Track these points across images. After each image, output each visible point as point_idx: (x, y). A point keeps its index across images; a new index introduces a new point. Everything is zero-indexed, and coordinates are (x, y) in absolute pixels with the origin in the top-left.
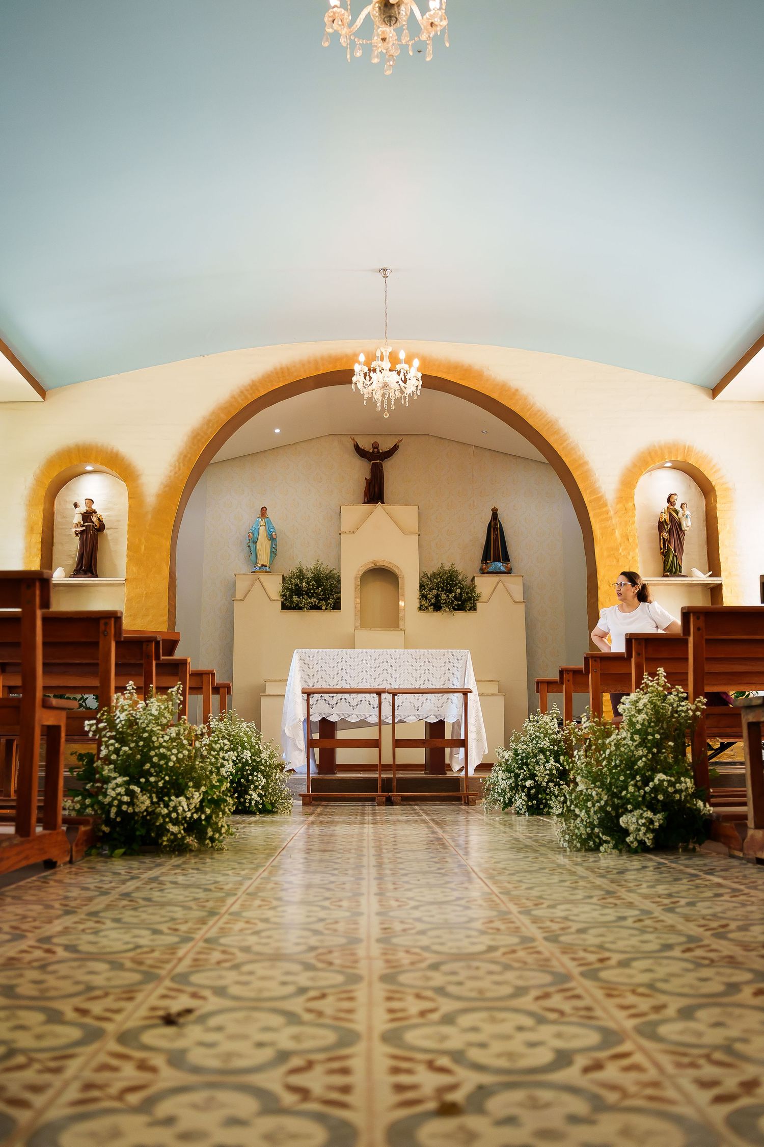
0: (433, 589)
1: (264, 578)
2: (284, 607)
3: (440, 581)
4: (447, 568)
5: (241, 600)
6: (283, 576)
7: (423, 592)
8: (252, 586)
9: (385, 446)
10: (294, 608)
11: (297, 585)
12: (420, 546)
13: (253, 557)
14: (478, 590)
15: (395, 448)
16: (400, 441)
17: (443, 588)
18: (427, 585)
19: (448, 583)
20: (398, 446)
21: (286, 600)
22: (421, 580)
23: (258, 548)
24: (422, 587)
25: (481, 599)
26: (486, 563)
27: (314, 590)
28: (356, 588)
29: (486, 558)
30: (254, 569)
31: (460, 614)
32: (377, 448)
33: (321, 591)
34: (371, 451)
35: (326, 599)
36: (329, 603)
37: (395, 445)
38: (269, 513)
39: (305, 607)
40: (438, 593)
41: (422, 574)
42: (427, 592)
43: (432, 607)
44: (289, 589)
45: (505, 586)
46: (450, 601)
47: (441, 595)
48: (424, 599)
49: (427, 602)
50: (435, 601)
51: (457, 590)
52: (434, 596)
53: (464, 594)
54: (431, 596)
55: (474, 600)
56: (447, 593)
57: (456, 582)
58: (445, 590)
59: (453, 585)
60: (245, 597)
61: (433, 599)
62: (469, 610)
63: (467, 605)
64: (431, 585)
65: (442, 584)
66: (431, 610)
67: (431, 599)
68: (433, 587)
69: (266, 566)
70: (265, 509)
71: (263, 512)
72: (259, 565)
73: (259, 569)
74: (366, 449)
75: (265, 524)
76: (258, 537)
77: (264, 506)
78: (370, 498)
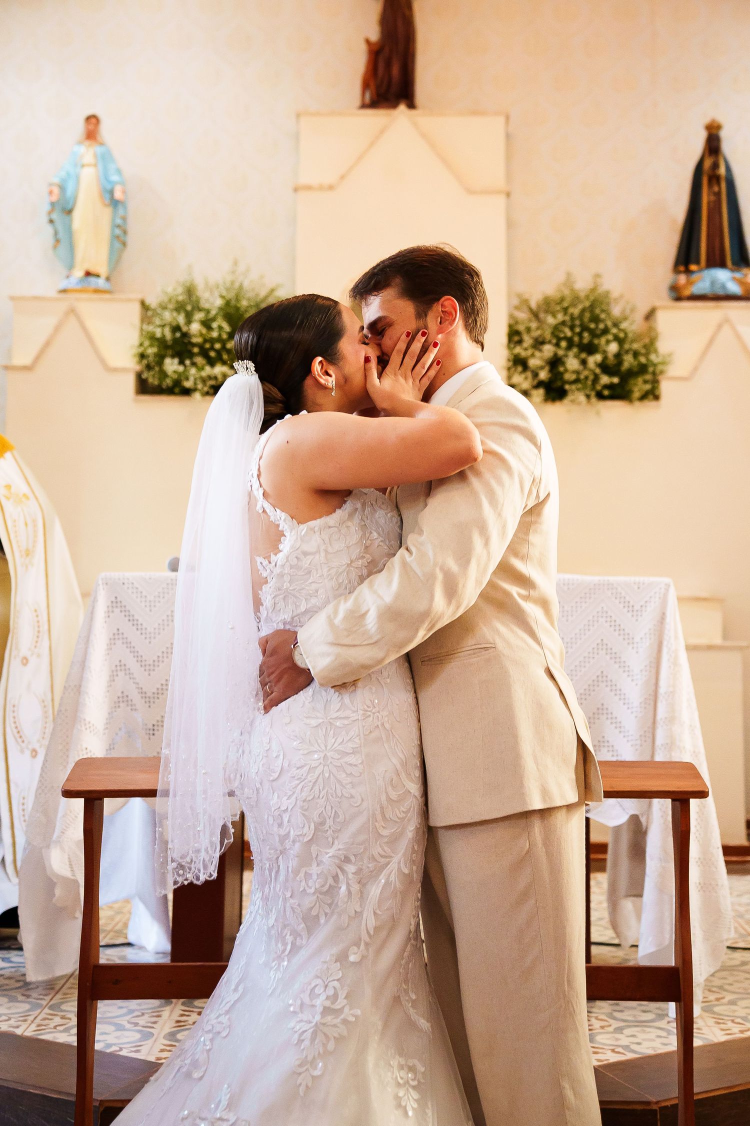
0: (543, 343)
1: (91, 307)
2: (144, 388)
3: (563, 323)
4: (582, 284)
5: (25, 368)
6: (142, 301)
7: (518, 350)
8: (59, 328)
10: (169, 393)
11: (176, 328)
12: (510, 224)
13: (62, 250)
14: (663, 346)
17: (568, 341)
18: (528, 330)
19: (584, 328)
21: (149, 367)
22: (511, 316)
23: (75, 225)
24: (514, 336)
25: (673, 370)
26: (688, 272)
27: (224, 343)
29: (686, 257)
30: (63, 284)
31: (614, 409)
38: (105, 130)
39: (197, 388)
40: (555, 355)
41: (516, 302)
42: (526, 349)
43: (541, 392)
44: (158, 339)
45: (738, 337)
46: (589, 375)
47: (565, 360)
48: (520, 368)
49: (527, 377)
50: (549, 375)
51: (608, 345)
52: (545, 360)
53: (626, 357)
54: (538, 362)
55: (654, 371)
56: (581, 353)
57: (606, 325)
58: (576, 346)
59: (598, 331)
60: (37, 359)
61: (546, 371)
62: (641, 400)
63: (635, 386)
64: (539, 332)
65: (566, 330)
66: (539, 399)
67: (538, 370)
68: (544, 338)
69: (98, 276)
70: (93, 120)
71: (91, 127)
72: (79, 273)
73: (79, 283)
75: (94, 163)
76: (75, 198)
77: (91, 113)
78: (379, 95)
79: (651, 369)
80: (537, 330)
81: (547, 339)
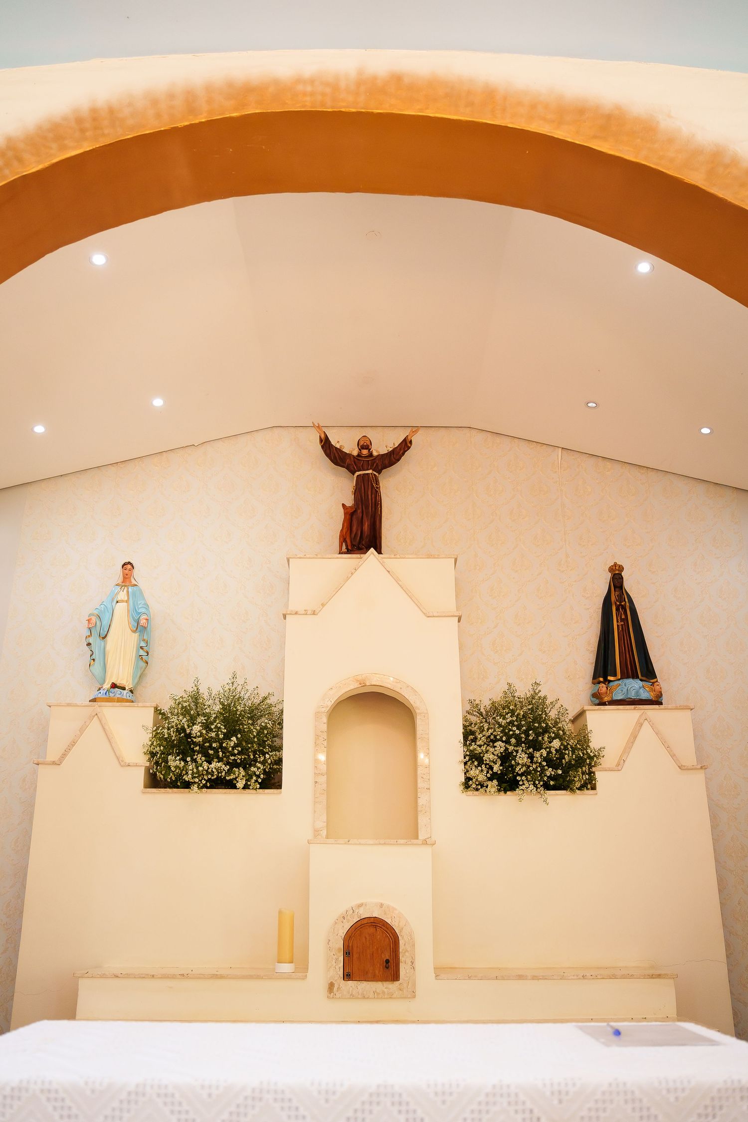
0: (494, 741)
1: (112, 713)
2: (154, 782)
3: (511, 722)
4: (523, 691)
5: (54, 763)
6: (158, 711)
7: (473, 746)
8: (83, 730)
9: (382, 445)
10: (173, 785)
11: (182, 730)
13: (95, 667)
14: (594, 742)
15: (405, 445)
16: (415, 432)
17: (518, 738)
18: (481, 730)
19: (529, 727)
20: (411, 442)
21: (156, 764)
22: (466, 720)
23: (108, 648)
24: (469, 735)
25: (606, 763)
26: (605, 682)
28: (317, 736)
29: (603, 669)
30: (94, 694)
31: (559, 798)
32: (367, 447)
33: (237, 745)
34: (355, 453)
35: (246, 764)
36: (254, 773)
37: (405, 440)
39: (195, 782)
40: (507, 749)
41: (468, 707)
42: (480, 746)
43: (495, 782)
44: (164, 739)
45: (657, 733)
46: (537, 767)
47: (515, 754)
48: (476, 763)
49: (482, 771)
50: (501, 768)
51: (550, 742)
52: (497, 755)
53: (567, 752)
54: (492, 757)
55: (590, 764)
56: (528, 748)
57: (547, 724)
58: (524, 742)
59: (541, 730)
60: (64, 755)
61: (498, 764)
62: (580, 789)
63: (575, 777)
64: (491, 731)
65: (514, 728)
66: (493, 790)
67: (492, 764)
68: (495, 736)
69: (123, 688)
70: (129, 566)
71: (127, 571)
72: (107, 686)
73: (106, 694)
74: (346, 450)
75: (126, 599)
76: (110, 626)
77: (127, 561)
78: (353, 545)
79: (587, 762)
80: (488, 729)
81: (498, 737)
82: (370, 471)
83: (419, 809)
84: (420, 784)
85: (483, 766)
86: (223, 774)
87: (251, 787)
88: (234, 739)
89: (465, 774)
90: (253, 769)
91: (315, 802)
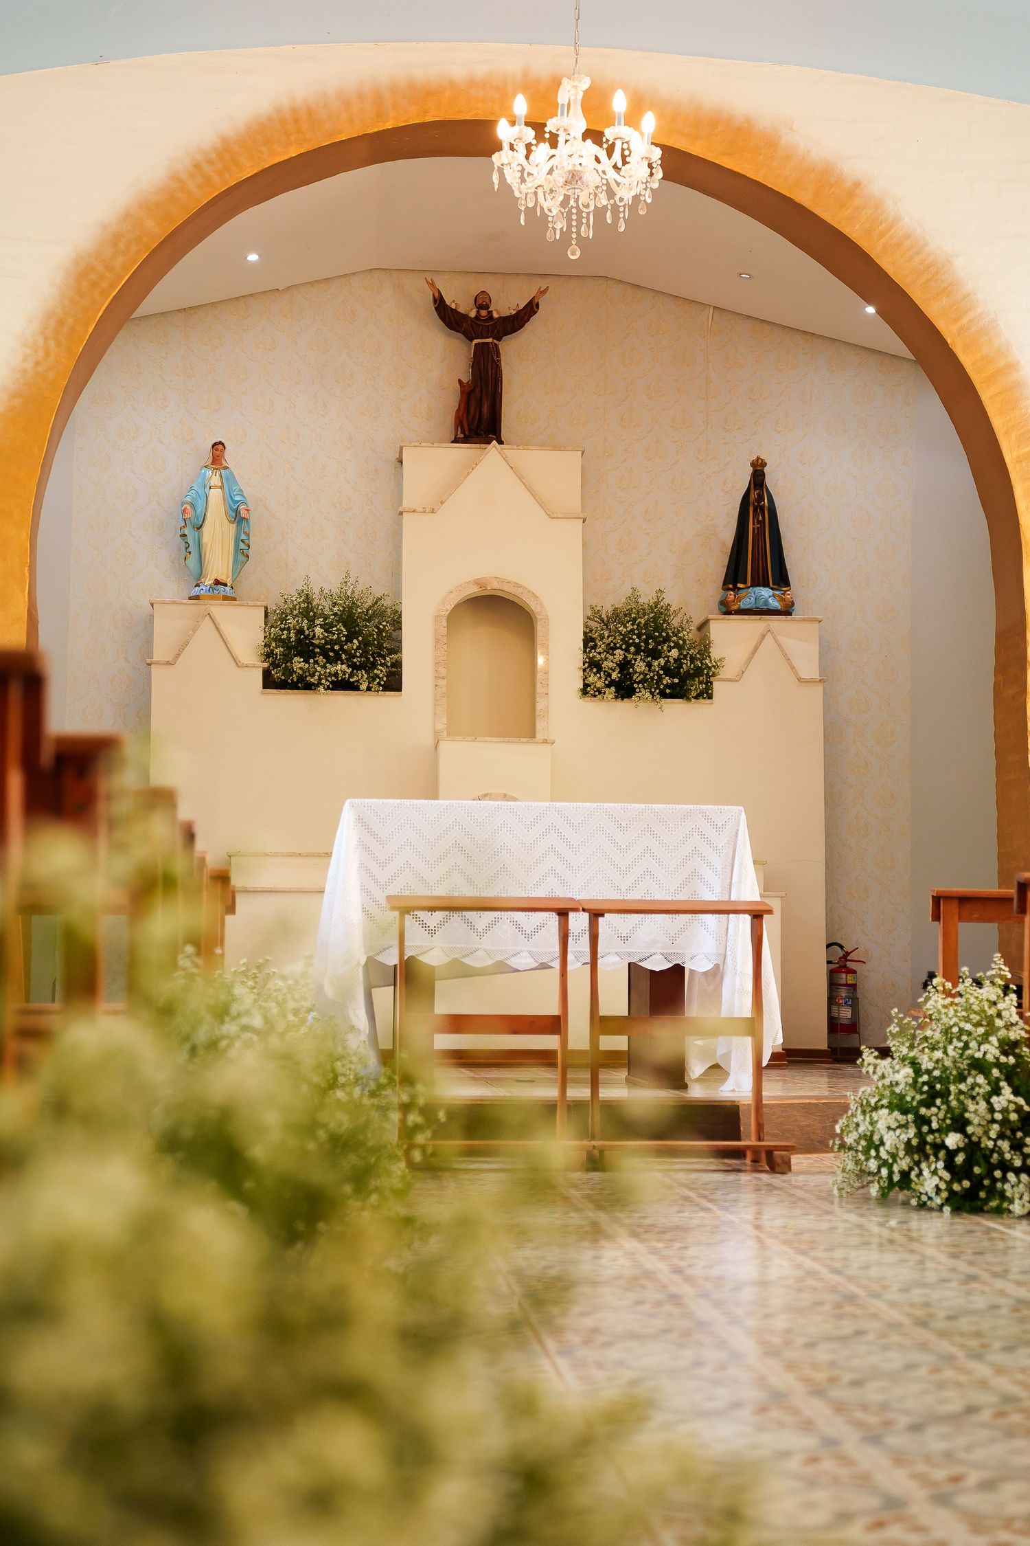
0: (615, 648)
1: (221, 611)
2: (270, 682)
3: (632, 630)
4: (647, 598)
5: (168, 663)
6: (266, 608)
7: (593, 654)
8: (194, 630)
9: (502, 306)
10: (294, 686)
11: (300, 631)
12: (586, 548)
13: (192, 561)
14: (715, 653)
15: (531, 309)
16: (542, 293)
17: (637, 646)
18: (602, 637)
19: (649, 636)
20: (537, 305)
21: (275, 665)
22: (586, 626)
23: (204, 539)
24: (588, 642)
25: (724, 673)
26: (736, 589)
27: (342, 644)
28: (437, 641)
29: (734, 576)
30: (196, 591)
31: (675, 707)
32: (486, 307)
33: (358, 648)
34: (473, 314)
35: (368, 666)
36: (377, 676)
37: (530, 303)
39: (319, 684)
40: (626, 657)
41: (589, 613)
42: (600, 653)
43: (613, 689)
44: (283, 641)
45: (779, 645)
46: (654, 676)
47: (633, 662)
48: (595, 670)
49: (600, 678)
50: (619, 675)
51: (669, 651)
52: (616, 663)
53: (685, 661)
54: (610, 664)
55: (708, 673)
56: (647, 657)
57: (668, 634)
58: (643, 651)
59: (661, 639)
60: (178, 656)
61: (616, 672)
62: (696, 698)
63: (692, 686)
64: (611, 639)
65: (635, 637)
66: (611, 696)
67: (611, 671)
68: (615, 644)
69: (225, 585)
70: (220, 447)
71: (217, 453)
72: (209, 582)
73: (209, 590)
74: (461, 310)
75: (220, 484)
76: (205, 515)
77: (218, 440)
78: (470, 430)
79: (705, 671)
80: (608, 637)
81: (618, 645)
82: (490, 340)
83: (537, 713)
84: (539, 689)
85: (602, 673)
86: (347, 676)
87: (373, 690)
88: (355, 641)
89: (584, 680)
90: (375, 671)
91: (435, 705)
